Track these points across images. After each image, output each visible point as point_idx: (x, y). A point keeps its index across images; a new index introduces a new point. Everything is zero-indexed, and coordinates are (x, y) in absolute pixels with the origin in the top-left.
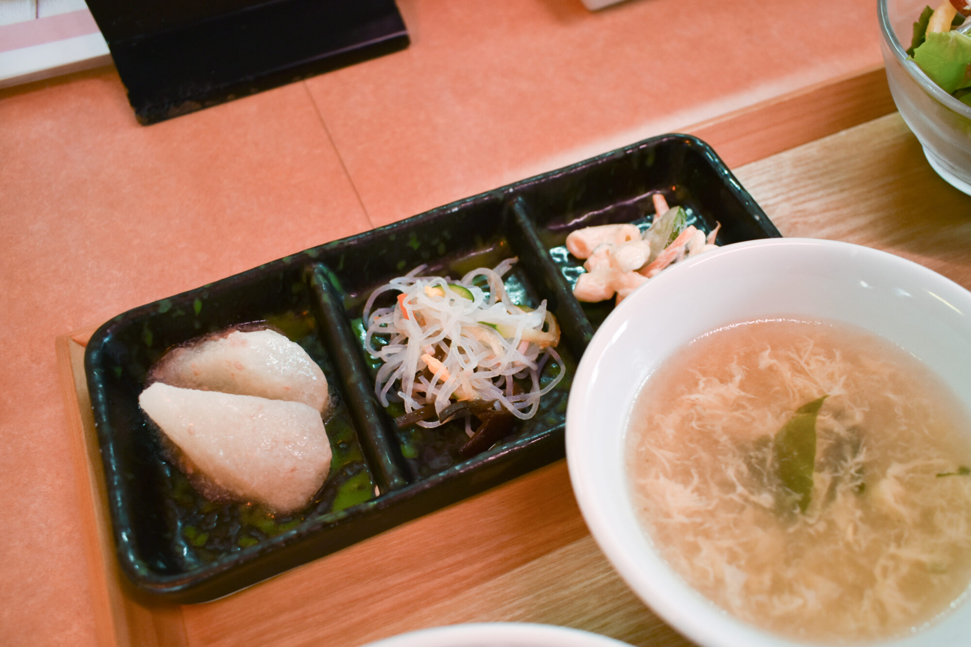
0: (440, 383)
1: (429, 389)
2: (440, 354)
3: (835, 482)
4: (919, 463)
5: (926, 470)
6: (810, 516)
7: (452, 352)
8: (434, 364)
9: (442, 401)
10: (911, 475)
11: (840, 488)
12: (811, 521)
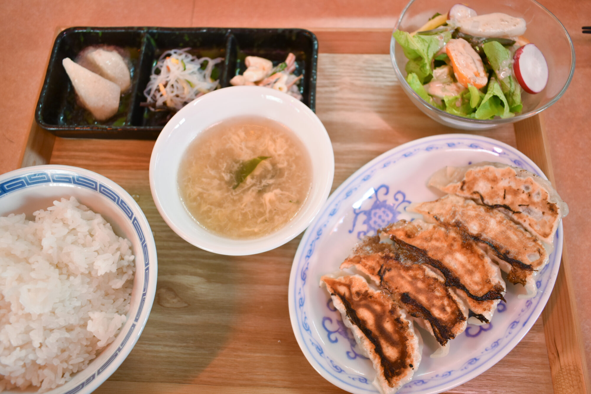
0: (161, 95)
1: (158, 95)
2: (165, 86)
3: (254, 185)
4: (287, 193)
5: (288, 197)
6: (235, 192)
7: (169, 86)
8: (162, 88)
9: (160, 102)
10: (280, 196)
11: (254, 188)
12: (234, 194)
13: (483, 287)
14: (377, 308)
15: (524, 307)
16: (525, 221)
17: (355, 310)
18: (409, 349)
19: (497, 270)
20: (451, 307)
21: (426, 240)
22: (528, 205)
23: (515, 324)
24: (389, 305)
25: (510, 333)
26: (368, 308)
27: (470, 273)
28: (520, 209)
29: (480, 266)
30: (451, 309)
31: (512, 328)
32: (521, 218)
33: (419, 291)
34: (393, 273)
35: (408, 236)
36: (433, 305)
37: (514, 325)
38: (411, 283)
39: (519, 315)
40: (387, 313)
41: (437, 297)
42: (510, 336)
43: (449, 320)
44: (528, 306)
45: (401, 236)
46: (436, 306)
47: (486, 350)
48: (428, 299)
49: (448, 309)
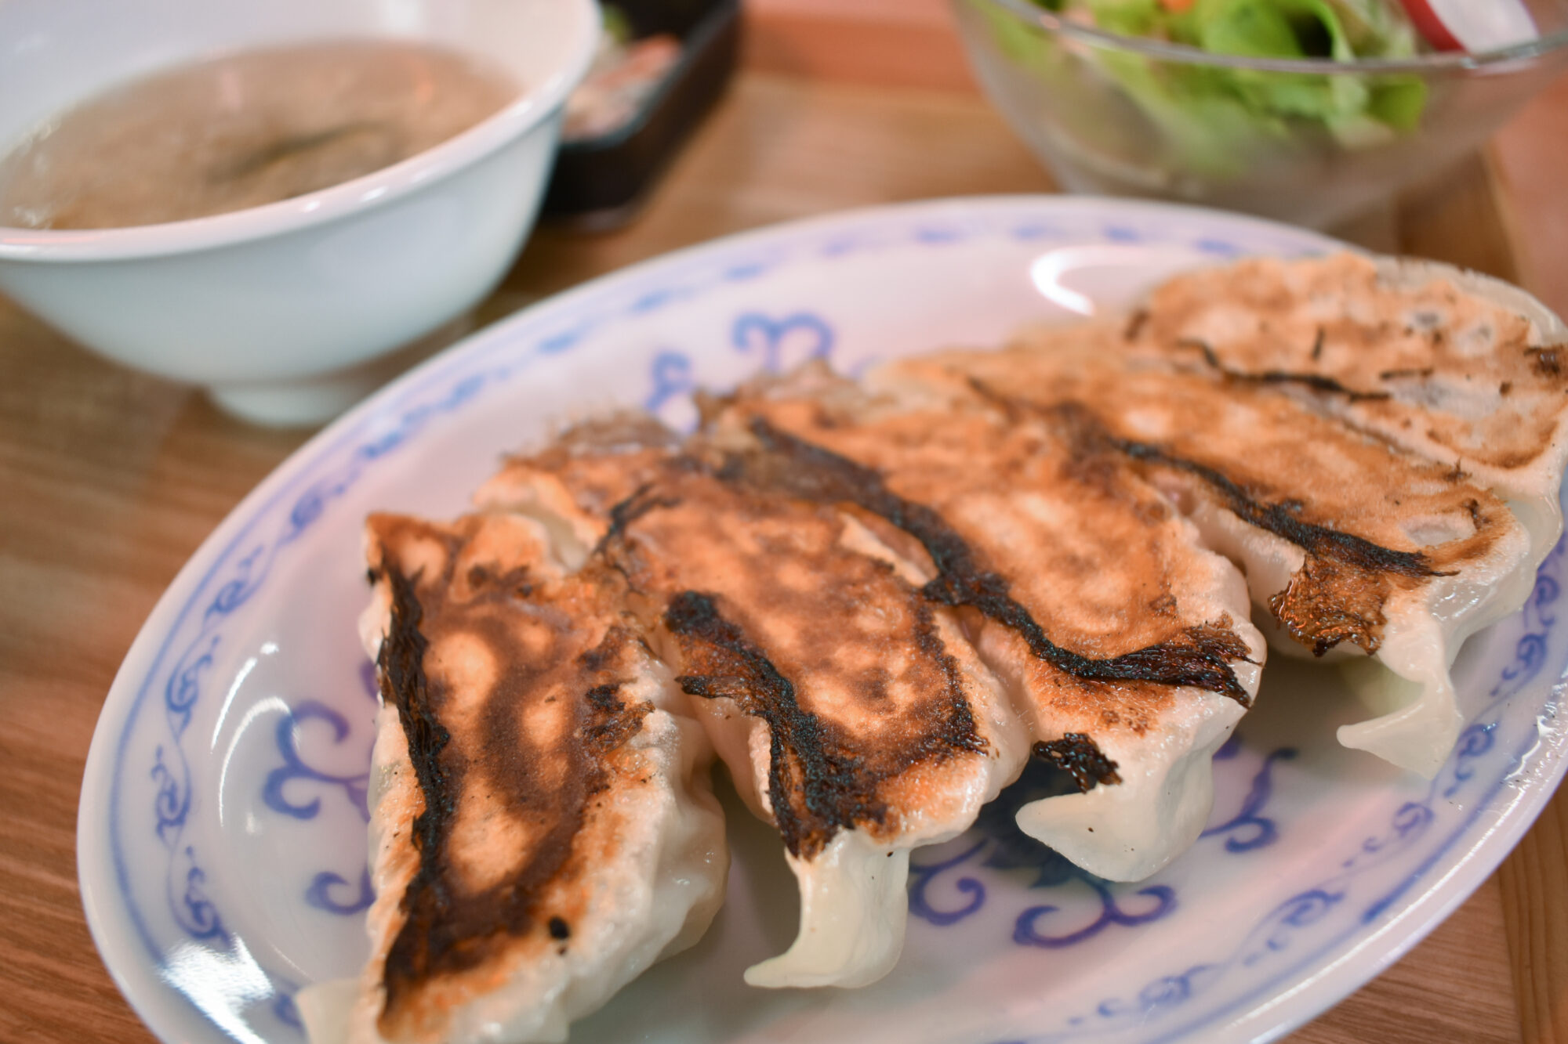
13: (1125, 627)
14: (536, 639)
15: (1382, 830)
16: (1407, 424)
17: (431, 638)
18: (591, 839)
19: (1223, 572)
20: (920, 686)
21: (901, 439)
22: (1426, 373)
23: (1318, 903)
24: (594, 632)
25: (1272, 945)
26: (496, 635)
27: (1076, 567)
28: (1388, 387)
29: (1135, 549)
30: (915, 692)
31: (1293, 920)
32: (1388, 414)
33: (778, 599)
34: (683, 516)
35: (824, 421)
36: (826, 665)
37: (1305, 908)
38: (751, 564)
39: (1348, 864)
40: (569, 664)
41: (860, 637)
42: (1273, 963)
43: (886, 739)
44: (1404, 829)
45: (793, 419)
46: (839, 670)
47: (1103, 1011)
48: (809, 638)
49: (902, 695)
